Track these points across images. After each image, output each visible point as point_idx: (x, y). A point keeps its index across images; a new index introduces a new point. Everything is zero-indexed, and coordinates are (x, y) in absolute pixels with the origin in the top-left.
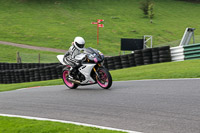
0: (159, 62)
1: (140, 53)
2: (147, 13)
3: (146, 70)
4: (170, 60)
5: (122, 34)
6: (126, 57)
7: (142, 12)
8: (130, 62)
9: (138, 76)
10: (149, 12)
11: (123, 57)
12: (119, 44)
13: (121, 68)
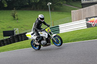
0: (22, 40)
1: (13, 37)
2: (15, 18)
3: (16, 45)
4: (28, 39)
5: (4, 29)
6: (6, 40)
7: (12, 17)
8: (9, 42)
9: (13, 49)
10: (16, 17)
11: (5, 40)
12: (2, 34)
13: (5, 45)
